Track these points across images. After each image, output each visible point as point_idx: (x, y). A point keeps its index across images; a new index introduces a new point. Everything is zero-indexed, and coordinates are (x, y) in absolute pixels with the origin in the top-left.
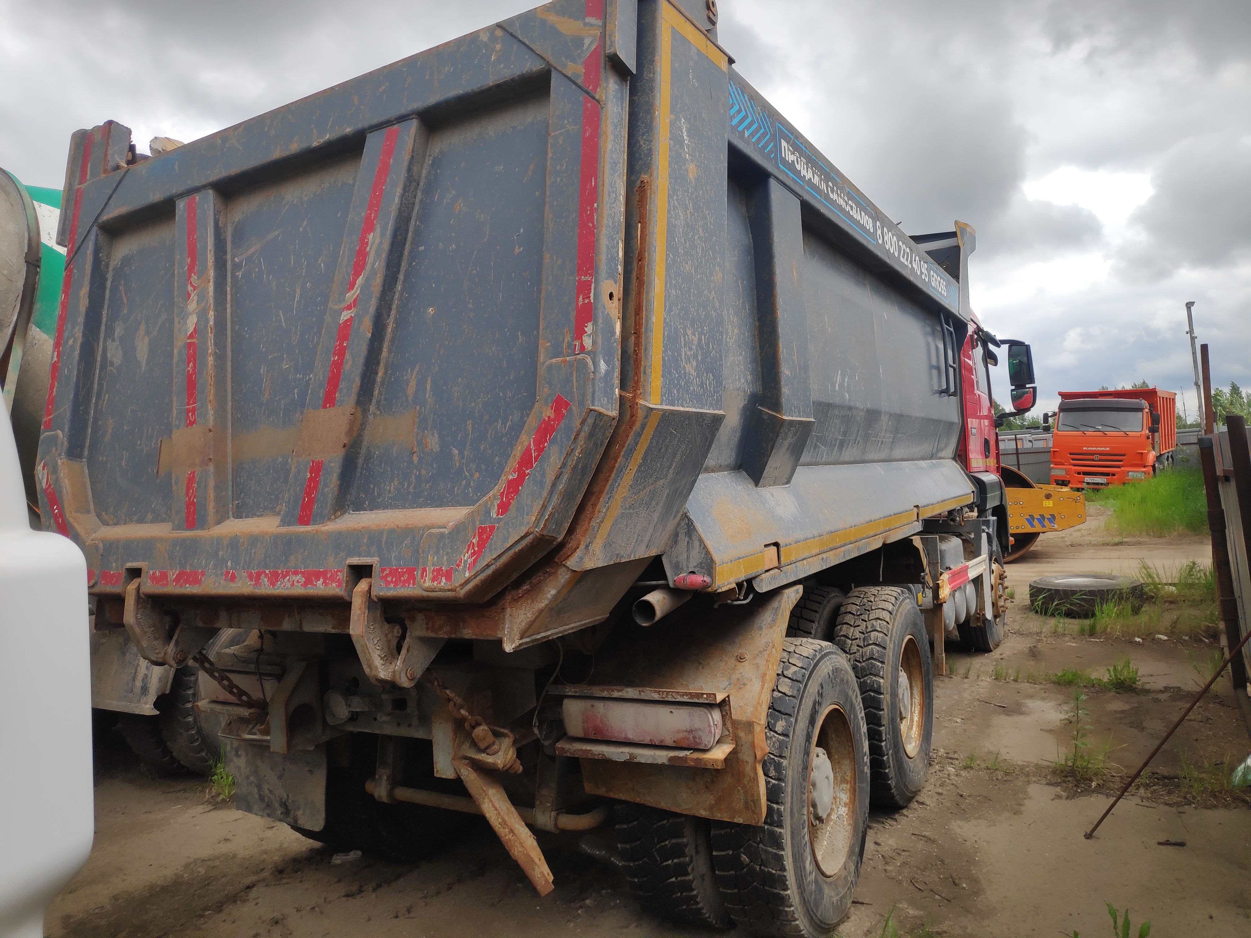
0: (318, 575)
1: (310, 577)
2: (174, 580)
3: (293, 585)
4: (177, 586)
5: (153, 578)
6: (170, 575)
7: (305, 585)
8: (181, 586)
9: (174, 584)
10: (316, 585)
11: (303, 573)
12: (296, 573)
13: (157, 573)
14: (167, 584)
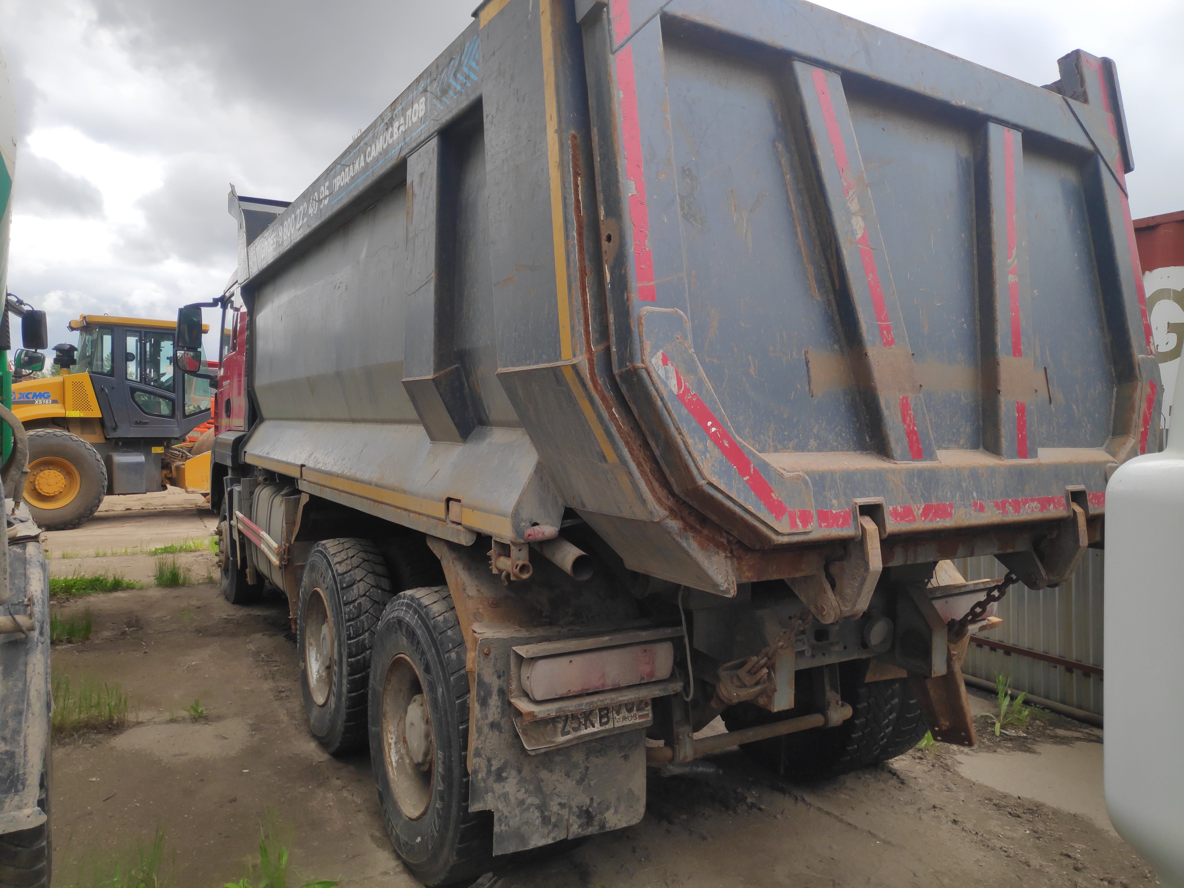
0: (1049, 501)
1: (1044, 503)
2: (922, 515)
3: (1033, 511)
4: (927, 520)
5: (895, 514)
6: (915, 510)
7: (1042, 510)
8: (931, 520)
9: (923, 519)
10: (1049, 510)
11: (1039, 500)
12: (1033, 500)
13: (899, 508)
14: (914, 520)
